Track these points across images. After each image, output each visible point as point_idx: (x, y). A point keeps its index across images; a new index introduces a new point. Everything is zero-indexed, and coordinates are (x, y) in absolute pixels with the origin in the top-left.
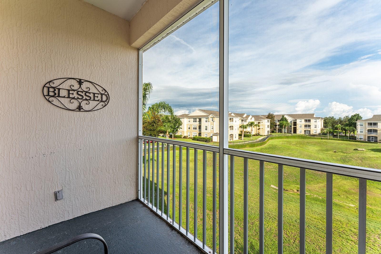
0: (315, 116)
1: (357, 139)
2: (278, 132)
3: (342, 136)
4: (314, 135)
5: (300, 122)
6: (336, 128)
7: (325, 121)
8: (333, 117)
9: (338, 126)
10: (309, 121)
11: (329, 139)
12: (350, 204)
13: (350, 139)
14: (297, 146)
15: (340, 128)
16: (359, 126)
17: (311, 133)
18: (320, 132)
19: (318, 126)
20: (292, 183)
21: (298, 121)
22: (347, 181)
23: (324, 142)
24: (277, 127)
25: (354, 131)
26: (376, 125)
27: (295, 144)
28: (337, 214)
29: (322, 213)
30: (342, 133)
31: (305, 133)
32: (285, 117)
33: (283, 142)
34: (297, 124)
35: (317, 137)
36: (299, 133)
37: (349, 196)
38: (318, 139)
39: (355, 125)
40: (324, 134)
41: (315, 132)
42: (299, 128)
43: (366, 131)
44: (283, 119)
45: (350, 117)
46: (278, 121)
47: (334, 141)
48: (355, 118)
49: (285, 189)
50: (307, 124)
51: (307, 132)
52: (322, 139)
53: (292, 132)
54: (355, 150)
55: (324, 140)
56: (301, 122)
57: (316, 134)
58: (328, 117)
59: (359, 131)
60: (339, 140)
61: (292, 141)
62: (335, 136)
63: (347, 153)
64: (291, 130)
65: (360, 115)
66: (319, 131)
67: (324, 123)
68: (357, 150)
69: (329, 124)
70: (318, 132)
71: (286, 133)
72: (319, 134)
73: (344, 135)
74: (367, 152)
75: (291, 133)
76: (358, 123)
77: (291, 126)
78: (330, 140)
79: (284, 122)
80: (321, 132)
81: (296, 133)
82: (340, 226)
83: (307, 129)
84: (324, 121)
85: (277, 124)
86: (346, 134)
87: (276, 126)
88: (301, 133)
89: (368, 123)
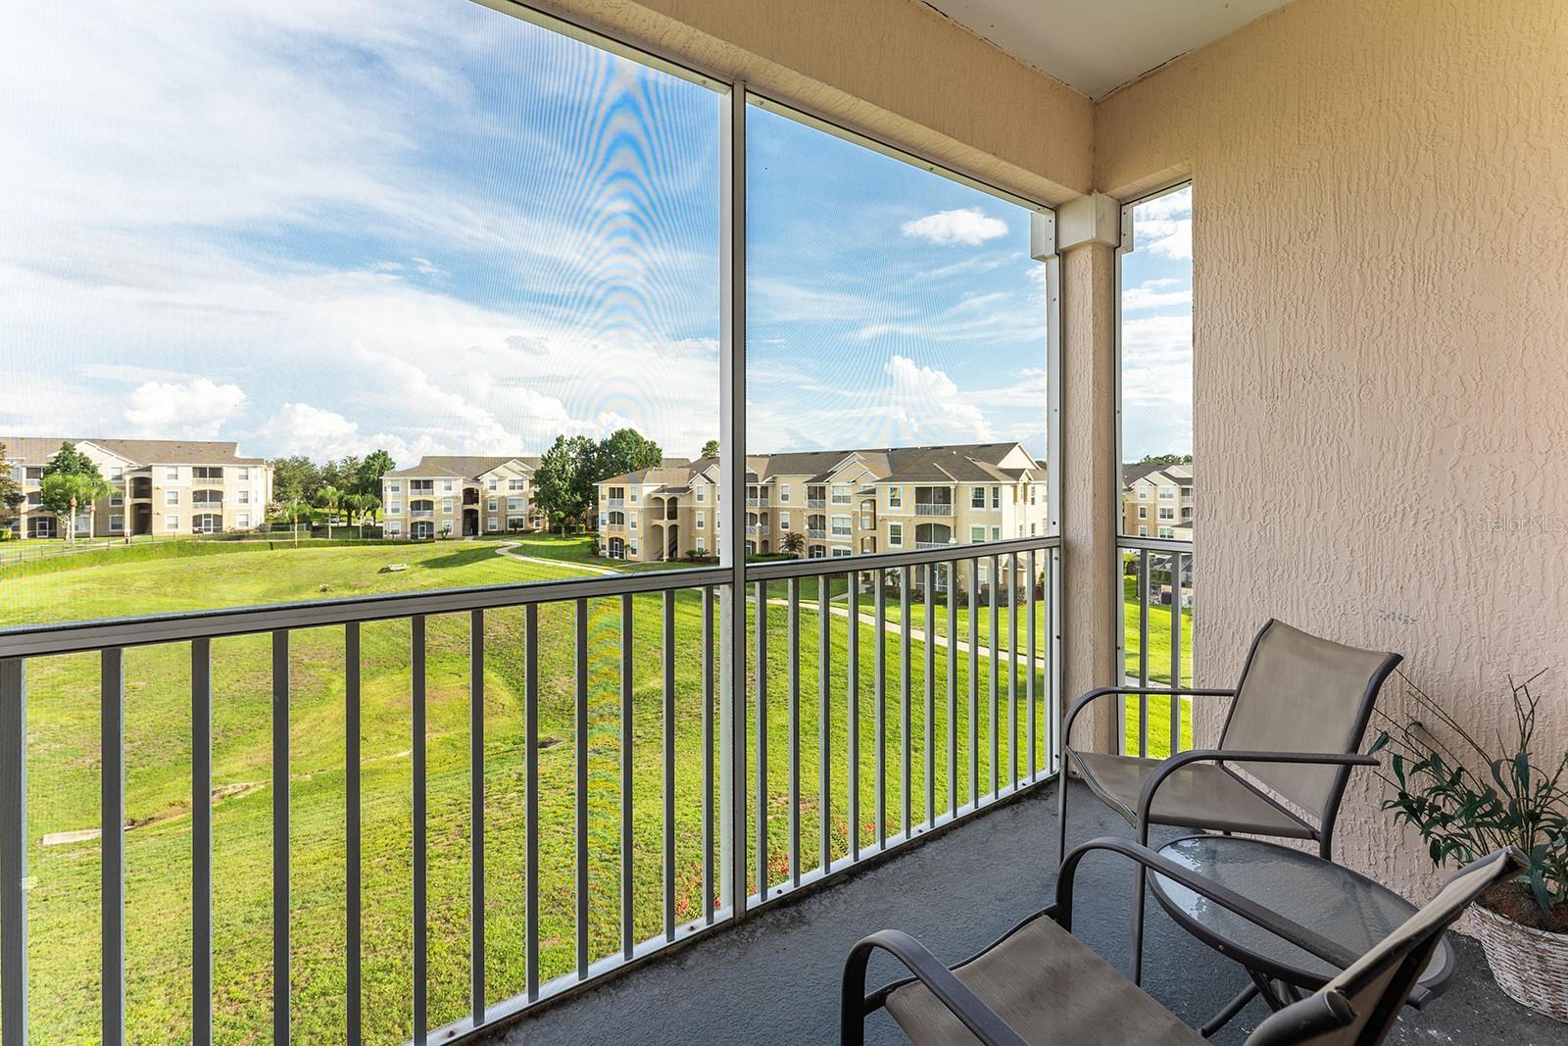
0: (238, 454)
1: (384, 536)
2: (32, 536)
3: (338, 527)
4: (239, 536)
5: (170, 477)
6: (322, 502)
7: (279, 475)
8: (306, 459)
9: (330, 493)
10: (216, 473)
11: (301, 544)
12: (397, 752)
13: (366, 536)
14: (162, 592)
15: (335, 499)
16: (389, 490)
17: (228, 526)
18: (263, 522)
19: (254, 497)
20: (172, 773)
21: (160, 476)
22: (377, 682)
23: (283, 557)
24: (25, 506)
25: (373, 508)
26: (428, 488)
27: (150, 583)
28: (375, 803)
29: (331, 828)
30: (337, 519)
31: (196, 529)
32: (82, 454)
33: (78, 587)
34: (154, 491)
35: (251, 541)
36: (166, 530)
37: (390, 728)
38: (256, 547)
39: (377, 489)
40: (280, 526)
41: (244, 519)
42: (167, 505)
43: (407, 506)
44: (67, 461)
45: (362, 461)
46: (33, 472)
47: (316, 548)
48: (376, 464)
49: (137, 818)
50: (208, 485)
51: (208, 523)
52: (272, 549)
53: (127, 530)
54: (382, 571)
55: (279, 552)
56: (176, 477)
57: (247, 531)
58: (287, 458)
59: (389, 508)
60: (332, 544)
61: (128, 572)
62: (317, 531)
63: (360, 588)
64: (122, 518)
65: (389, 457)
66: (257, 518)
67: (274, 483)
68: (388, 570)
69: (294, 486)
70: (254, 520)
71: (87, 535)
72: (261, 529)
73: (345, 524)
74: (414, 572)
75: (122, 535)
76: (387, 482)
77: (118, 500)
78: (305, 547)
79: (80, 480)
80: (267, 520)
81: (150, 533)
82: (397, 835)
83: (208, 508)
84: (274, 472)
85: (20, 489)
86: (349, 522)
87: (15, 500)
88: (176, 530)
89: (411, 481)
